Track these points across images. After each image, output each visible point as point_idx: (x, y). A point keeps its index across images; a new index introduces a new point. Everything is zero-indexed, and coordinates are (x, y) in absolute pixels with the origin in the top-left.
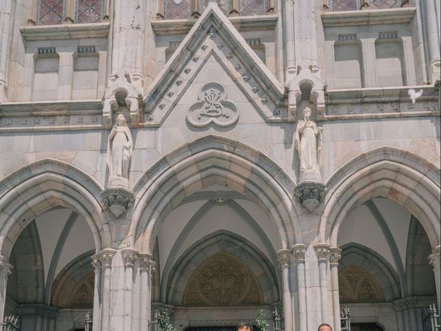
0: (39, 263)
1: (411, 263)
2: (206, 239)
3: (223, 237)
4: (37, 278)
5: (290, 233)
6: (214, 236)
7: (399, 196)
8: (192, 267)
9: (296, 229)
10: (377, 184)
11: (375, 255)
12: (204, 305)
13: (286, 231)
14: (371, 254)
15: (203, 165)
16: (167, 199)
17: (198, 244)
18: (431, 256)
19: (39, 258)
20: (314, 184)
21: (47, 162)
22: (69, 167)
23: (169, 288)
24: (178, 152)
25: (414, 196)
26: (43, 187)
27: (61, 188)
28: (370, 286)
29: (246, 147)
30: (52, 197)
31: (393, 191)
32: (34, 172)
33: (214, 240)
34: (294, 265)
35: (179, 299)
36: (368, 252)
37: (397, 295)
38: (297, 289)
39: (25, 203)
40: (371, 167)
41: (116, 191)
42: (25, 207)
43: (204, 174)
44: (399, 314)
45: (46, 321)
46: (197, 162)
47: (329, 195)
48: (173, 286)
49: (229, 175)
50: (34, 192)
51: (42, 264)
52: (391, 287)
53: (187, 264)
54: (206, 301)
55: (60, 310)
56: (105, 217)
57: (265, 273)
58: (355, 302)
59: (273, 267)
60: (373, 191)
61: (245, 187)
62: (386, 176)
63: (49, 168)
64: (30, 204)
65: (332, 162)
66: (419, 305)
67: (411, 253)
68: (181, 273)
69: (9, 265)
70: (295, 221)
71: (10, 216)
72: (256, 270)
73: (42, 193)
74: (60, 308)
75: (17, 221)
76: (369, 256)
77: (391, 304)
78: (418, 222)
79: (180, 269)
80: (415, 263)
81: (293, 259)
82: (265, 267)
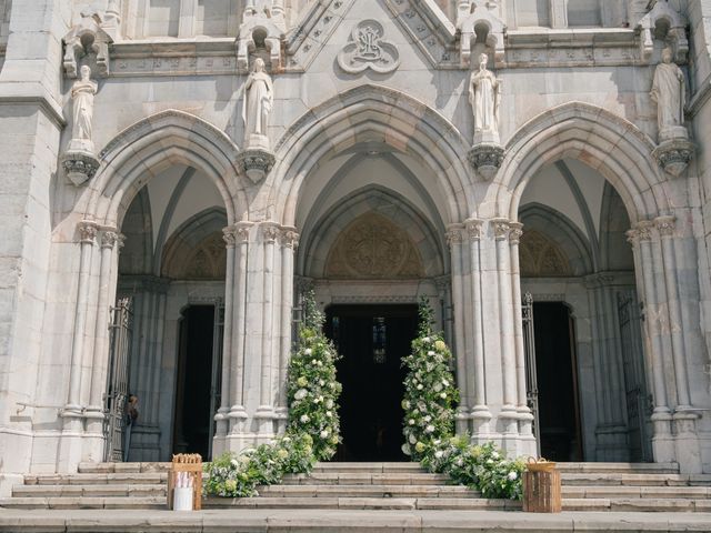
0: (148, 224)
1: (606, 230)
2: (353, 196)
3: (375, 192)
4: (144, 243)
5: (462, 204)
6: (363, 191)
7: (592, 159)
8: (336, 230)
9: (468, 197)
10: (566, 145)
11: (561, 218)
12: (351, 277)
13: (456, 200)
14: (557, 217)
15: (358, 119)
16: (314, 160)
17: (343, 201)
18: (630, 232)
19: (147, 218)
20: (491, 148)
21: (170, 114)
22: (197, 121)
23: (307, 256)
24: (328, 104)
25: (609, 161)
26: (164, 143)
27: (186, 144)
28: (555, 255)
29: (408, 99)
30: (174, 155)
31: (584, 153)
32: (154, 126)
33: (363, 196)
34: (466, 243)
35: (319, 270)
36: (553, 214)
37: (589, 269)
38: (471, 272)
39: (142, 162)
40: (559, 125)
41: (254, 152)
42: (142, 167)
43: (358, 129)
44: (591, 292)
45: (155, 297)
46: (350, 116)
47: (509, 158)
48: (311, 254)
49: (389, 131)
50: (153, 149)
51: (151, 226)
52: (582, 258)
53: (330, 226)
54: (353, 272)
55: (174, 282)
56: (240, 182)
57: (426, 238)
58: (537, 277)
59: (436, 232)
60: (562, 153)
61: (408, 146)
62: (577, 136)
63: (172, 121)
64: (149, 163)
65: (513, 119)
66: (616, 282)
67: (606, 218)
68: (323, 237)
69: (122, 236)
70: (468, 190)
71: (125, 178)
72: (416, 235)
73: (163, 150)
74: (171, 279)
75: (132, 184)
76: (555, 219)
77: (581, 279)
78: (613, 189)
79: (320, 232)
80: (611, 230)
81: (465, 235)
82: (427, 233)
